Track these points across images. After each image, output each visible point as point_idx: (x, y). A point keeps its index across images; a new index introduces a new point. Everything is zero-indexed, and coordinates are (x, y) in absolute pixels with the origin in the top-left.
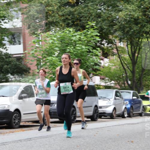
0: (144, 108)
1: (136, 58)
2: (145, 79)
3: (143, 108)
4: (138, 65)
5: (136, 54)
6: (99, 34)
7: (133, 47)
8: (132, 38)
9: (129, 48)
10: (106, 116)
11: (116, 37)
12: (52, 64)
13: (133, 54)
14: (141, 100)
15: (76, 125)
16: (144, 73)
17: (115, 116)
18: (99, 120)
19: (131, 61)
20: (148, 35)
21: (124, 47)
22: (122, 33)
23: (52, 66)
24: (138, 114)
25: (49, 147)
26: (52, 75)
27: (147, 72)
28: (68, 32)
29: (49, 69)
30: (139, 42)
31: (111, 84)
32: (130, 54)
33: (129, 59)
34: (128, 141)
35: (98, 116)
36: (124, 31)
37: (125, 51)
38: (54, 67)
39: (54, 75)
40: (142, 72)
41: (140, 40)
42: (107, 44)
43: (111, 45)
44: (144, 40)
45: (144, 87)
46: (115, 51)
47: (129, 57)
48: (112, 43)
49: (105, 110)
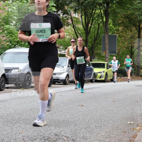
0: (95, 75)
1: (89, 28)
2: (97, 48)
3: (93, 75)
4: (90, 35)
5: (90, 25)
6: (55, 5)
7: (87, 18)
8: (87, 9)
9: (83, 19)
10: (60, 82)
11: (72, 8)
12: (9, 33)
13: (87, 25)
14: (93, 67)
15: (31, 90)
16: (97, 42)
17: (68, 82)
18: (53, 85)
19: (84, 31)
20: (101, 6)
21: (79, 17)
22: (77, 4)
23: (10, 34)
24: (90, 81)
25: (4, 111)
26: (9, 43)
27: (99, 42)
28: (25, 2)
29: (7, 37)
30: (93, 13)
31: (65, 52)
32: (84, 24)
33: (82, 29)
34: (79, 105)
35: (52, 82)
36: (79, 2)
37: (79, 21)
38: (11, 36)
39: (10, 43)
40: (95, 42)
41: (94, 11)
42: (62, 14)
43: (67, 15)
44: (98, 12)
45: (96, 55)
46: (70, 21)
47: (82, 27)
48: (67, 13)
49: (59, 77)
